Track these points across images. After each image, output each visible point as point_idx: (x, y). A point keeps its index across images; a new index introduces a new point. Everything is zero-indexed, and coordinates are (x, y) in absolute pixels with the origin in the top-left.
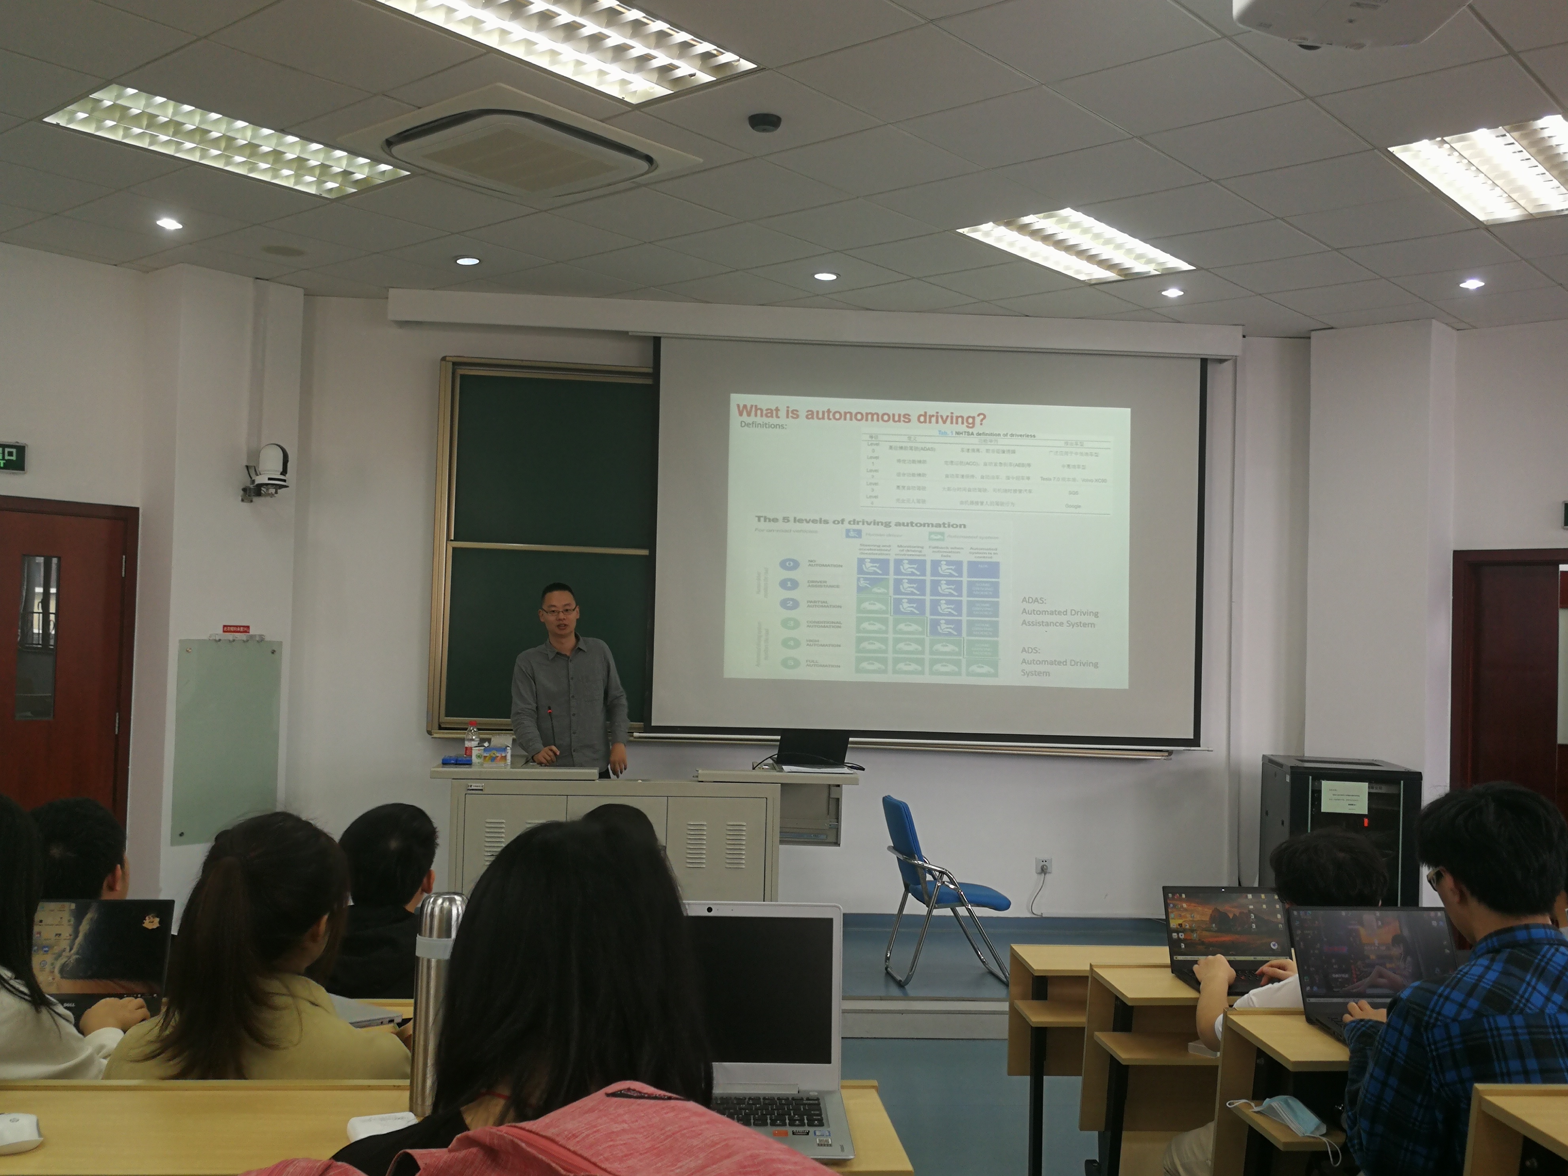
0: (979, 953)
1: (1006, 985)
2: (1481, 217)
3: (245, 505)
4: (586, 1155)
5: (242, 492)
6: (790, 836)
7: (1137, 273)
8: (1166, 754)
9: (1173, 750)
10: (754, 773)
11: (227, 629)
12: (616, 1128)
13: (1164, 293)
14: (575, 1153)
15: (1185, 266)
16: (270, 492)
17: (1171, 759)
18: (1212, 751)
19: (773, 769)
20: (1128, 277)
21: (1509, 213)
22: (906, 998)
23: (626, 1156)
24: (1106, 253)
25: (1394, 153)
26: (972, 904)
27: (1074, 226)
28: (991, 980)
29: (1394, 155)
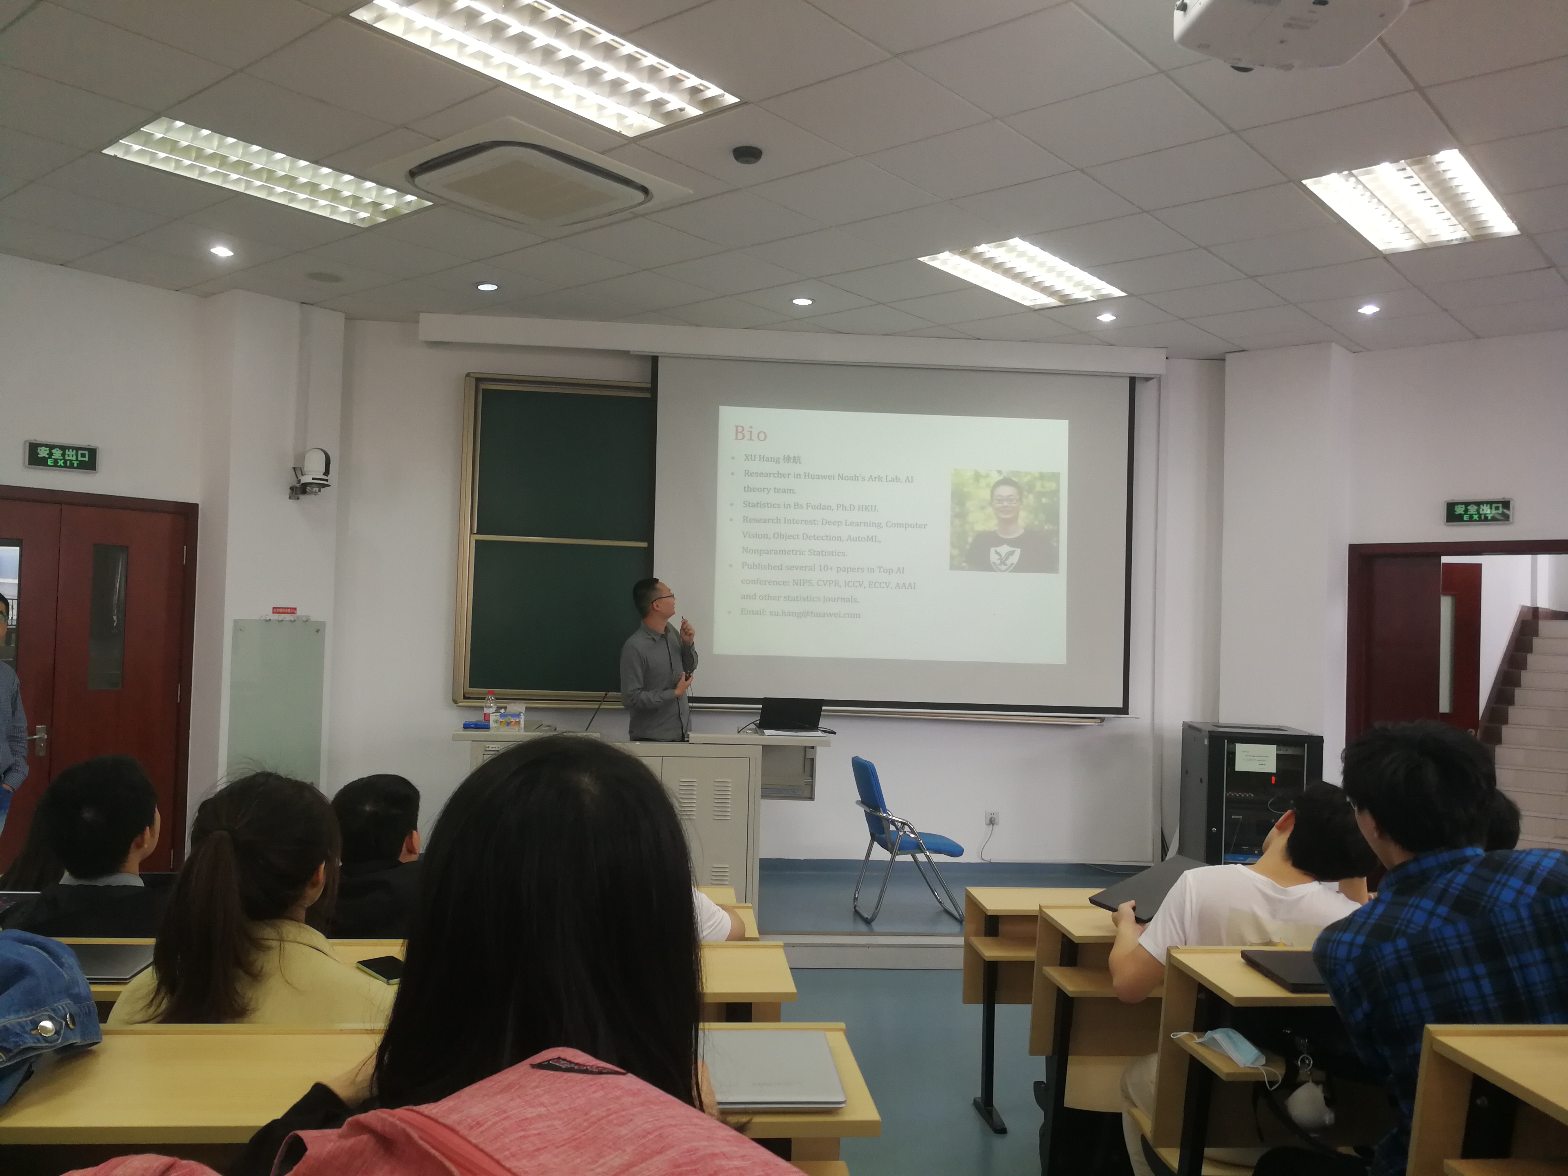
0: (936, 894)
1: (960, 921)
2: (1381, 246)
3: (292, 503)
4: (488, 1149)
5: (289, 490)
6: (771, 792)
7: (1076, 300)
8: (1099, 721)
9: (1104, 718)
10: (739, 736)
11: (276, 610)
12: (530, 1113)
13: (1098, 318)
14: (476, 1146)
15: (1117, 293)
16: (314, 491)
17: (1103, 725)
18: (1139, 718)
19: (755, 733)
20: (1069, 304)
21: (1405, 244)
22: (872, 933)
23: (538, 1150)
24: (1049, 280)
25: (1307, 186)
26: (931, 851)
27: (1021, 254)
28: (946, 917)
29: (1307, 187)
